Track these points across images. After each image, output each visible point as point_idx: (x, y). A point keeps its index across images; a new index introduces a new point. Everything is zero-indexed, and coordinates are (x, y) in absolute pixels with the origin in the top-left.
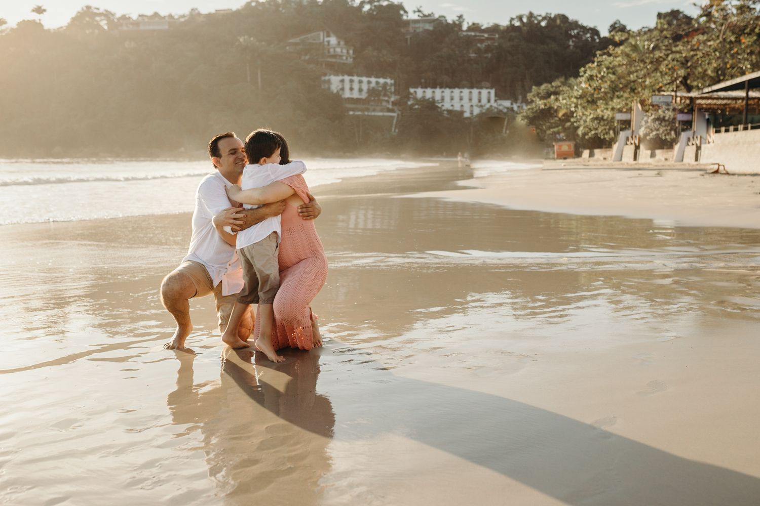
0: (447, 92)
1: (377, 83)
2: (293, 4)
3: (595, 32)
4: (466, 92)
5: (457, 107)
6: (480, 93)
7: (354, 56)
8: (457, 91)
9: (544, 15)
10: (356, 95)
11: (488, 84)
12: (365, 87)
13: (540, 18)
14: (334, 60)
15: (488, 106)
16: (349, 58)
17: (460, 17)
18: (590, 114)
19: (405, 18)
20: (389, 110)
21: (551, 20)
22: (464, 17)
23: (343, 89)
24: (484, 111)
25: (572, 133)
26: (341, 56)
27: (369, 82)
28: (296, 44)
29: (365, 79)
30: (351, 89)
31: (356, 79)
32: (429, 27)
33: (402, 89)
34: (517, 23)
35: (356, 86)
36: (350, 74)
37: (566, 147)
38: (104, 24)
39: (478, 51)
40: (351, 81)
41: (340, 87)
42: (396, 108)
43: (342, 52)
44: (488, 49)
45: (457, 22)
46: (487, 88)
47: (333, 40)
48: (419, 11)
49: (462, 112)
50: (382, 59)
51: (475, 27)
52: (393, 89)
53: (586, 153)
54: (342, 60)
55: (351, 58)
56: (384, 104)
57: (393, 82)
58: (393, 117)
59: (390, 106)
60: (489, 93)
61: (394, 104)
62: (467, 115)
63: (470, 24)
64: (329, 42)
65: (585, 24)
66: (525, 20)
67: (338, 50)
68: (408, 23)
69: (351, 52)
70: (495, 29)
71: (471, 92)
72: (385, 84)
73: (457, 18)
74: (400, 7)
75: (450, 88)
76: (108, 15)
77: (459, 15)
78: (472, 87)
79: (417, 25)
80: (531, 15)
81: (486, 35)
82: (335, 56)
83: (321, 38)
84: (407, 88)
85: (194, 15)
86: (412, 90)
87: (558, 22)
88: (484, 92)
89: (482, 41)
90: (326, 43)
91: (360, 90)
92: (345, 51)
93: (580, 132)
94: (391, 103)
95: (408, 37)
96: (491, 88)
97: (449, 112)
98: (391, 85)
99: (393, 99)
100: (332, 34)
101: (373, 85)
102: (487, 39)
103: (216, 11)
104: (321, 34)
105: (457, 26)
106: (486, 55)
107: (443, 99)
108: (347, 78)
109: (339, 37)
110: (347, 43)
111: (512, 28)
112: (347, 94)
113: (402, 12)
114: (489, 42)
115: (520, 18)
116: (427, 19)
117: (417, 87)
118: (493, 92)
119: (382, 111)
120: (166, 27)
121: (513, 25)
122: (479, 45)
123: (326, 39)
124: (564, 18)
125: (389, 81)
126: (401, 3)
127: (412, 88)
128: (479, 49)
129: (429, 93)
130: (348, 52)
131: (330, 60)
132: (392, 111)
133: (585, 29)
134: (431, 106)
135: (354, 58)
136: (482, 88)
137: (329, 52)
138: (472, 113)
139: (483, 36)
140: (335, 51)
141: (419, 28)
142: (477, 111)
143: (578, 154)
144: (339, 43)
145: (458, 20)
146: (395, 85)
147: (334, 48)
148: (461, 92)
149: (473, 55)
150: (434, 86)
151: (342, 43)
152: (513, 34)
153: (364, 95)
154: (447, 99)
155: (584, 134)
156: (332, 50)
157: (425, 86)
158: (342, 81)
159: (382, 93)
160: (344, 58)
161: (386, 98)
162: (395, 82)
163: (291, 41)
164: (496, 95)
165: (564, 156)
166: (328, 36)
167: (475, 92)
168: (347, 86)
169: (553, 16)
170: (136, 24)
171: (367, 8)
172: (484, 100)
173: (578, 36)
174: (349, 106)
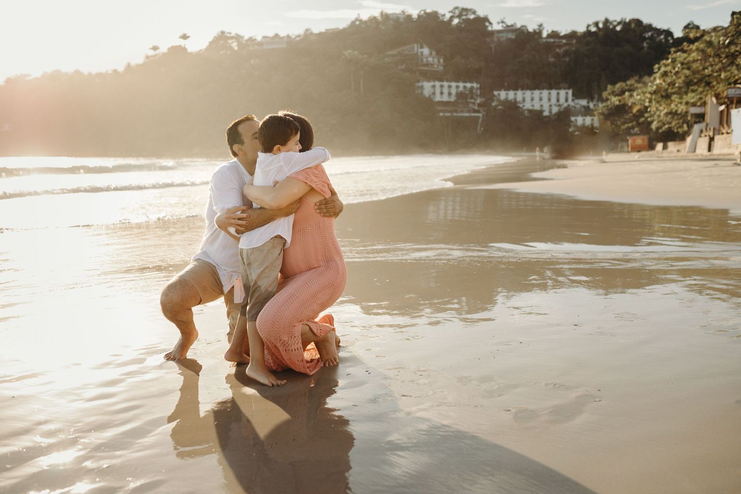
0: (528, 93)
1: (465, 87)
2: (391, 22)
3: (668, 33)
4: (545, 93)
5: (537, 107)
6: (558, 94)
7: (445, 64)
8: (537, 93)
9: (619, 20)
10: (445, 98)
11: (566, 85)
12: (454, 91)
13: (615, 23)
14: (426, 68)
15: (566, 105)
16: (440, 66)
17: (541, 25)
18: (664, 110)
19: (490, 28)
20: (475, 111)
21: (626, 25)
22: (544, 25)
23: (434, 93)
24: (562, 110)
25: (645, 128)
26: (432, 65)
27: (457, 87)
28: (394, 56)
29: (454, 84)
30: (442, 93)
31: (446, 84)
32: (512, 36)
33: (487, 91)
34: (593, 29)
35: (446, 91)
36: (441, 80)
37: (640, 140)
38: (235, 45)
39: (557, 56)
40: (442, 86)
41: (432, 91)
42: (481, 109)
43: (433, 61)
44: (566, 53)
45: (537, 31)
46: (565, 89)
47: (426, 51)
48: (503, 22)
49: (541, 112)
50: (469, 66)
51: (554, 35)
52: (479, 92)
53: (660, 146)
54: (434, 68)
55: (441, 65)
56: (471, 105)
57: (478, 86)
58: (479, 117)
59: (476, 108)
60: (567, 93)
61: (479, 105)
62: (546, 113)
63: (550, 31)
64: (422, 53)
65: (659, 27)
66: (601, 25)
67: (430, 59)
68: (492, 33)
69: (442, 61)
70: (573, 35)
71: (550, 93)
72: (472, 88)
73: (537, 27)
74: (486, 19)
75: (531, 89)
76: (238, 37)
77: (539, 24)
78: (550, 88)
79: (501, 35)
80: (607, 21)
81: (564, 41)
82: (427, 65)
83: (416, 49)
84: (492, 91)
85: (308, 34)
86: (496, 93)
87: (633, 25)
88: (563, 93)
89: (560, 47)
90: (420, 54)
91: (450, 94)
92: (436, 60)
93: (654, 126)
94: (477, 105)
95: (493, 46)
96: (569, 88)
97: (530, 111)
98: (477, 89)
99: (479, 101)
100: (425, 46)
101: (461, 89)
102: (565, 44)
103: (326, 30)
104: (416, 46)
105: (538, 33)
106: (564, 59)
107: (524, 100)
108: (438, 84)
109: (431, 48)
110: (438, 53)
111: (588, 33)
112: (438, 98)
113: (487, 24)
114: (567, 48)
115: (596, 24)
116: (510, 29)
117: (500, 90)
118: (570, 92)
119: (469, 111)
120: (284, 46)
121: (590, 31)
122: (558, 50)
123: (420, 50)
124: (638, 22)
125: (475, 85)
126: (487, 16)
127: (496, 90)
128: (558, 54)
129: (511, 95)
130: (439, 62)
131: (423, 68)
132: (478, 112)
133: (659, 32)
134: (513, 107)
135: (444, 66)
136: (560, 89)
137: (422, 61)
138: (550, 111)
139: (561, 42)
140: (427, 61)
141: (502, 37)
142: (555, 110)
143: (651, 147)
144: (431, 54)
145: (539, 29)
146: (481, 88)
147: (427, 58)
148: (541, 93)
149: (552, 60)
150: (516, 89)
151: (434, 53)
152: (589, 39)
153: (453, 99)
154: (528, 99)
155: (658, 128)
156: (425, 60)
157: (508, 89)
158: (434, 86)
159: (469, 96)
160: (436, 66)
161: (473, 101)
162: (481, 86)
163: (390, 53)
164: (573, 95)
165: (637, 149)
166: (422, 47)
167: (554, 92)
168: (438, 91)
169: (627, 20)
170: (260, 44)
171: (456, 21)
172: (562, 100)
173: (651, 38)
174: (439, 108)
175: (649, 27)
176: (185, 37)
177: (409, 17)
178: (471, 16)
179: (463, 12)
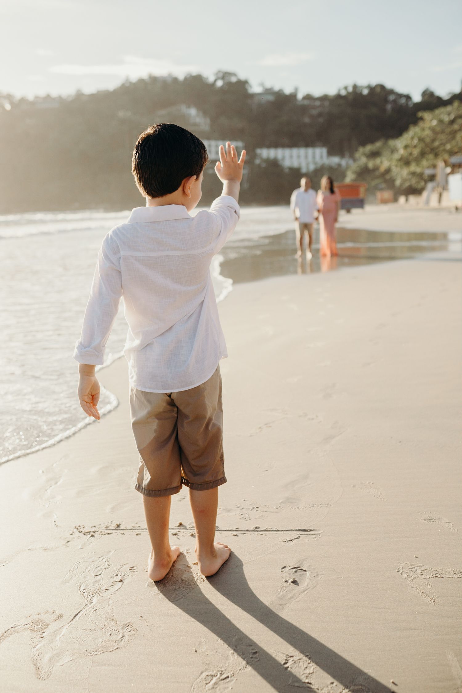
0: (287, 151)
2: (159, 84)
3: (408, 97)
4: (303, 151)
5: (296, 165)
6: (314, 152)
7: (211, 124)
8: (295, 151)
9: (366, 84)
10: (213, 157)
11: (321, 144)
13: (363, 88)
15: (321, 162)
16: (206, 126)
17: (296, 89)
18: (405, 172)
19: (250, 91)
21: (372, 89)
24: (318, 167)
25: (390, 183)
26: (199, 124)
28: (162, 115)
31: (213, 143)
32: (271, 98)
33: (251, 149)
34: (343, 93)
36: (209, 139)
37: (387, 194)
38: (8, 107)
39: (312, 116)
43: (201, 121)
44: (320, 115)
45: (293, 94)
46: (320, 147)
47: (193, 112)
49: (300, 169)
50: (233, 126)
51: (308, 97)
53: (402, 199)
55: (208, 125)
57: (243, 144)
60: (322, 151)
62: (304, 170)
63: (305, 94)
64: (189, 113)
65: (399, 92)
67: (198, 120)
68: (253, 96)
69: (208, 121)
70: (325, 98)
71: (307, 151)
75: (290, 147)
76: (9, 97)
78: (307, 146)
79: (261, 97)
80: (355, 87)
81: (318, 103)
83: (183, 110)
84: (254, 149)
85: (79, 95)
86: (258, 151)
87: (378, 90)
88: (318, 151)
89: (314, 107)
90: (187, 114)
92: (203, 120)
93: (398, 182)
95: (254, 107)
96: (324, 147)
97: (290, 169)
98: (241, 147)
100: (192, 107)
102: (319, 106)
103: (97, 91)
104: (183, 106)
105: (293, 96)
106: (318, 120)
107: (283, 158)
109: (198, 109)
110: (204, 113)
111: (339, 96)
113: (247, 87)
114: (321, 109)
115: (346, 88)
116: (268, 91)
117: (262, 148)
118: (325, 150)
121: (341, 94)
122: (312, 112)
123: (187, 111)
124: (382, 87)
126: (247, 79)
127: (259, 149)
129: (272, 153)
130: (206, 121)
133: (400, 96)
134: (274, 164)
135: (211, 126)
136: (316, 147)
137: (189, 121)
138: (308, 168)
139: (316, 104)
140: (195, 120)
141: (263, 99)
142: (312, 167)
143: (395, 200)
144: (197, 115)
145: (295, 92)
146: (246, 147)
147: (193, 118)
148: (299, 151)
149: (308, 120)
150: (276, 147)
151: (201, 114)
152: (341, 102)
154: (288, 157)
155: (401, 185)
157: (269, 146)
160: (202, 126)
162: (245, 145)
163: (158, 113)
164: (328, 153)
165: (384, 202)
166: (189, 108)
167: (310, 150)
169: (374, 85)
170: (33, 103)
171: (220, 83)
172: (318, 158)
173: (395, 101)
175: (392, 92)
177: (175, 80)
178: (234, 79)
179: (225, 75)
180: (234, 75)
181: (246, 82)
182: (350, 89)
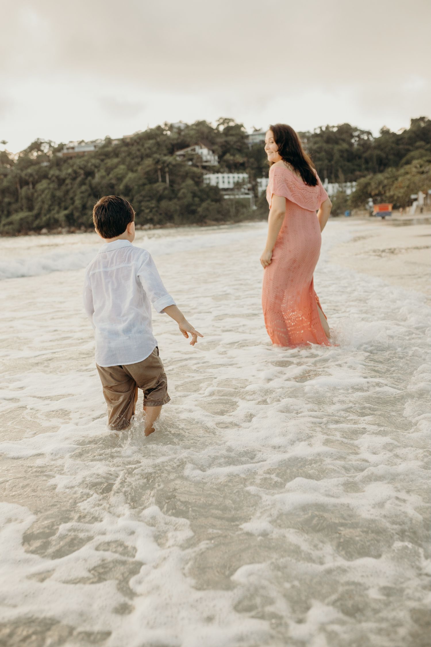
1: (239, 177)
2: (175, 130)
7: (219, 160)
10: (226, 186)
12: (231, 181)
13: (333, 127)
14: (206, 164)
19: (245, 133)
23: (218, 183)
26: (210, 161)
27: (234, 177)
28: (182, 155)
29: (231, 175)
30: (223, 182)
31: (226, 175)
33: (252, 180)
34: (319, 132)
35: (226, 180)
40: (223, 177)
41: (216, 181)
42: (250, 192)
43: (211, 158)
47: (205, 151)
50: (237, 161)
52: (248, 180)
55: (217, 161)
56: (243, 190)
58: (249, 199)
59: (247, 191)
61: (249, 189)
65: (363, 129)
67: (209, 157)
68: (248, 136)
69: (216, 158)
72: (244, 178)
80: (327, 128)
82: (206, 162)
83: (197, 150)
84: (255, 180)
87: (345, 128)
90: (201, 153)
91: (229, 183)
92: (213, 158)
94: (247, 189)
95: (250, 146)
98: (247, 178)
99: (248, 186)
100: (204, 147)
101: (236, 180)
103: (125, 136)
104: (197, 147)
108: (220, 175)
109: (209, 149)
110: (214, 152)
112: (221, 186)
113: (243, 129)
115: (321, 128)
117: (261, 178)
119: (242, 194)
121: (317, 133)
123: (201, 151)
125: (245, 175)
127: (258, 179)
130: (215, 159)
131: (203, 164)
132: (248, 194)
135: (219, 162)
137: (203, 159)
141: (256, 139)
144: (209, 154)
147: (206, 156)
151: (211, 152)
152: (317, 139)
153: (231, 186)
156: (205, 158)
158: (218, 178)
159: (242, 184)
160: (213, 162)
161: (244, 187)
162: (249, 176)
163: (179, 153)
166: (202, 148)
168: (221, 180)
169: (341, 125)
171: (222, 128)
173: (358, 136)
174: (224, 193)
175: (356, 129)
176: (4, 143)
178: (232, 124)
179: (225, 121)
180: (232, 120)
181: (242, 126)
182: (324, 129)
